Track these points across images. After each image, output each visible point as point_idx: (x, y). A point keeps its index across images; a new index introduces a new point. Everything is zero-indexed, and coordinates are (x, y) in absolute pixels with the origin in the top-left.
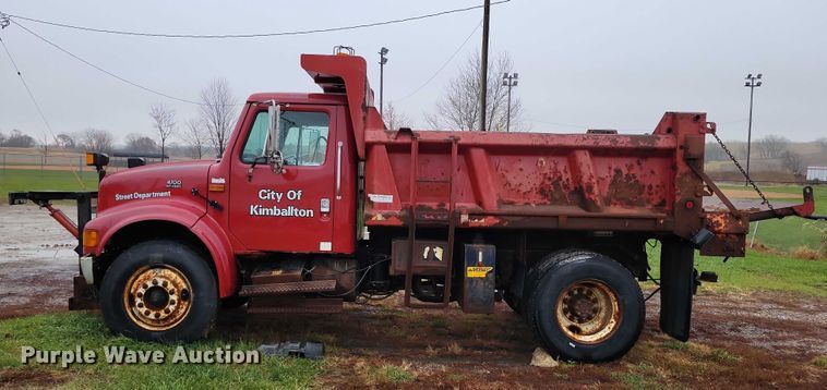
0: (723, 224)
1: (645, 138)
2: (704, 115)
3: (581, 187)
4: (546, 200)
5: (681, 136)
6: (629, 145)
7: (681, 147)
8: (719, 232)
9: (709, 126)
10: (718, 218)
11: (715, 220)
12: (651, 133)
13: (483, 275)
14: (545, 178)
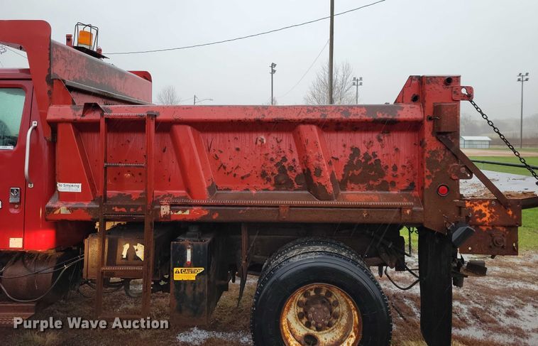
0: (487, 214)
1: (386, 107)
2: (458, 78)
3: (308, 170)
4: (269, 185)
5: (430, 104)
6: (365, 117)
7: (430, 119)
8: (483, 224)
9: (464, 91)
10: (481, 207)
11: (476, 209)
12: (392, 102)
13: (192, 277)
14: (266, 159)
